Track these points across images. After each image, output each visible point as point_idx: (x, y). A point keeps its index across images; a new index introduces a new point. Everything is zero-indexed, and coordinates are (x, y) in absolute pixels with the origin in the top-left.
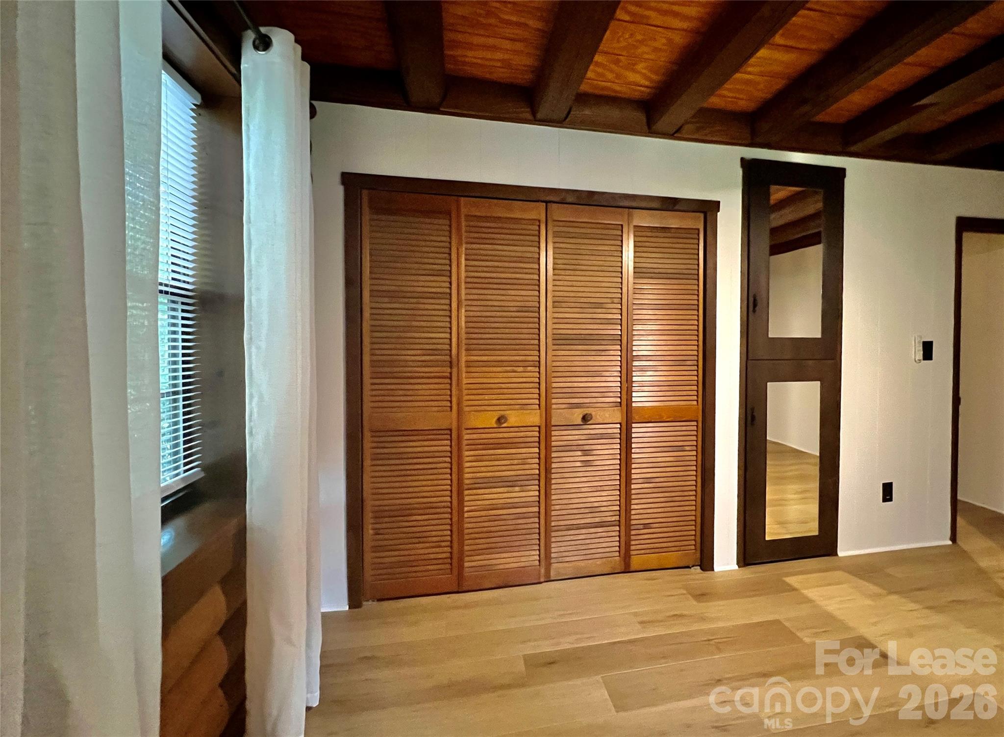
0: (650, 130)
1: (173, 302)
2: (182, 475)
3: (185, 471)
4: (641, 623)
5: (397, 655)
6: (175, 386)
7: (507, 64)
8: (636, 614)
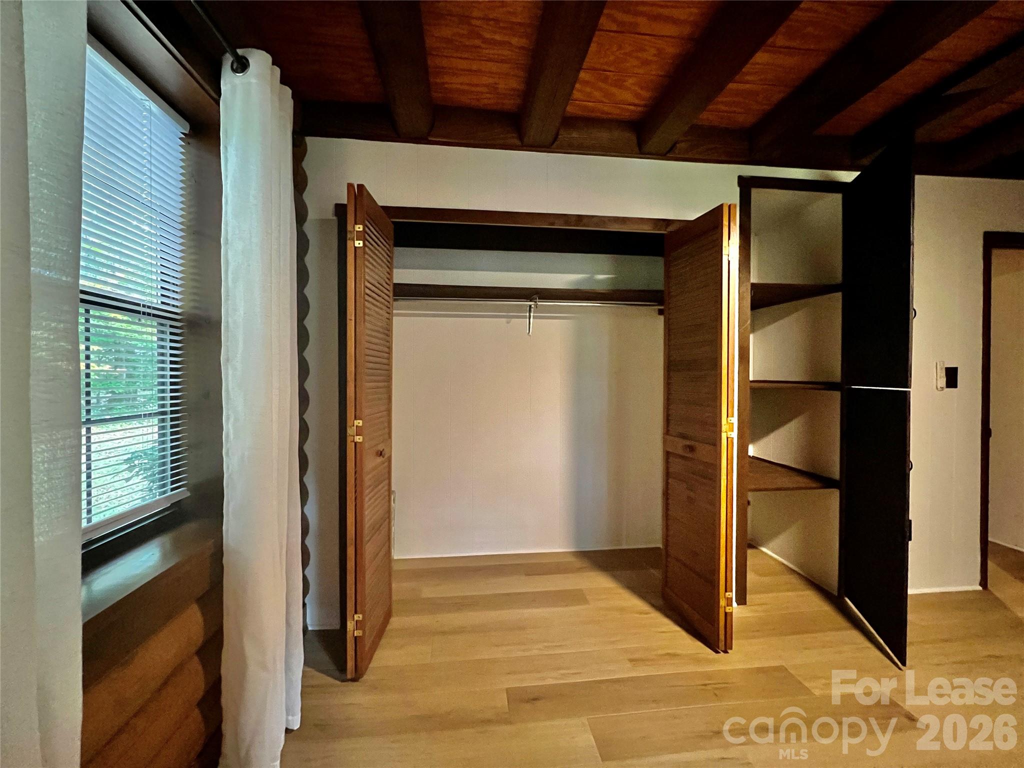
0: (642, 151)
1: (162, 325)
2: (170, 493)
3: (172, 490)
4: (631, 660)
5: (383, 680)
6: (163, 406)
7: (493, 88)
8: (626, 651)
